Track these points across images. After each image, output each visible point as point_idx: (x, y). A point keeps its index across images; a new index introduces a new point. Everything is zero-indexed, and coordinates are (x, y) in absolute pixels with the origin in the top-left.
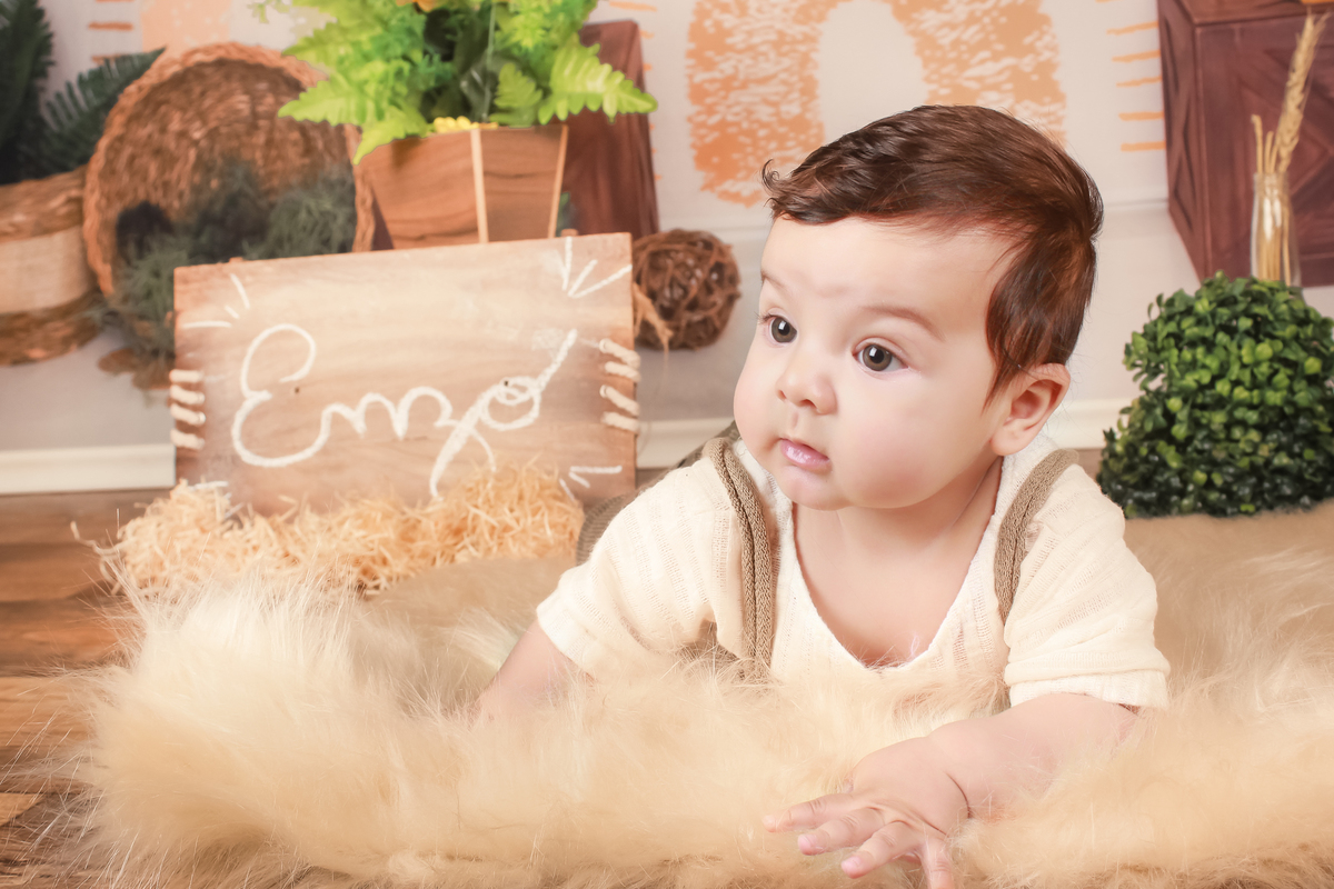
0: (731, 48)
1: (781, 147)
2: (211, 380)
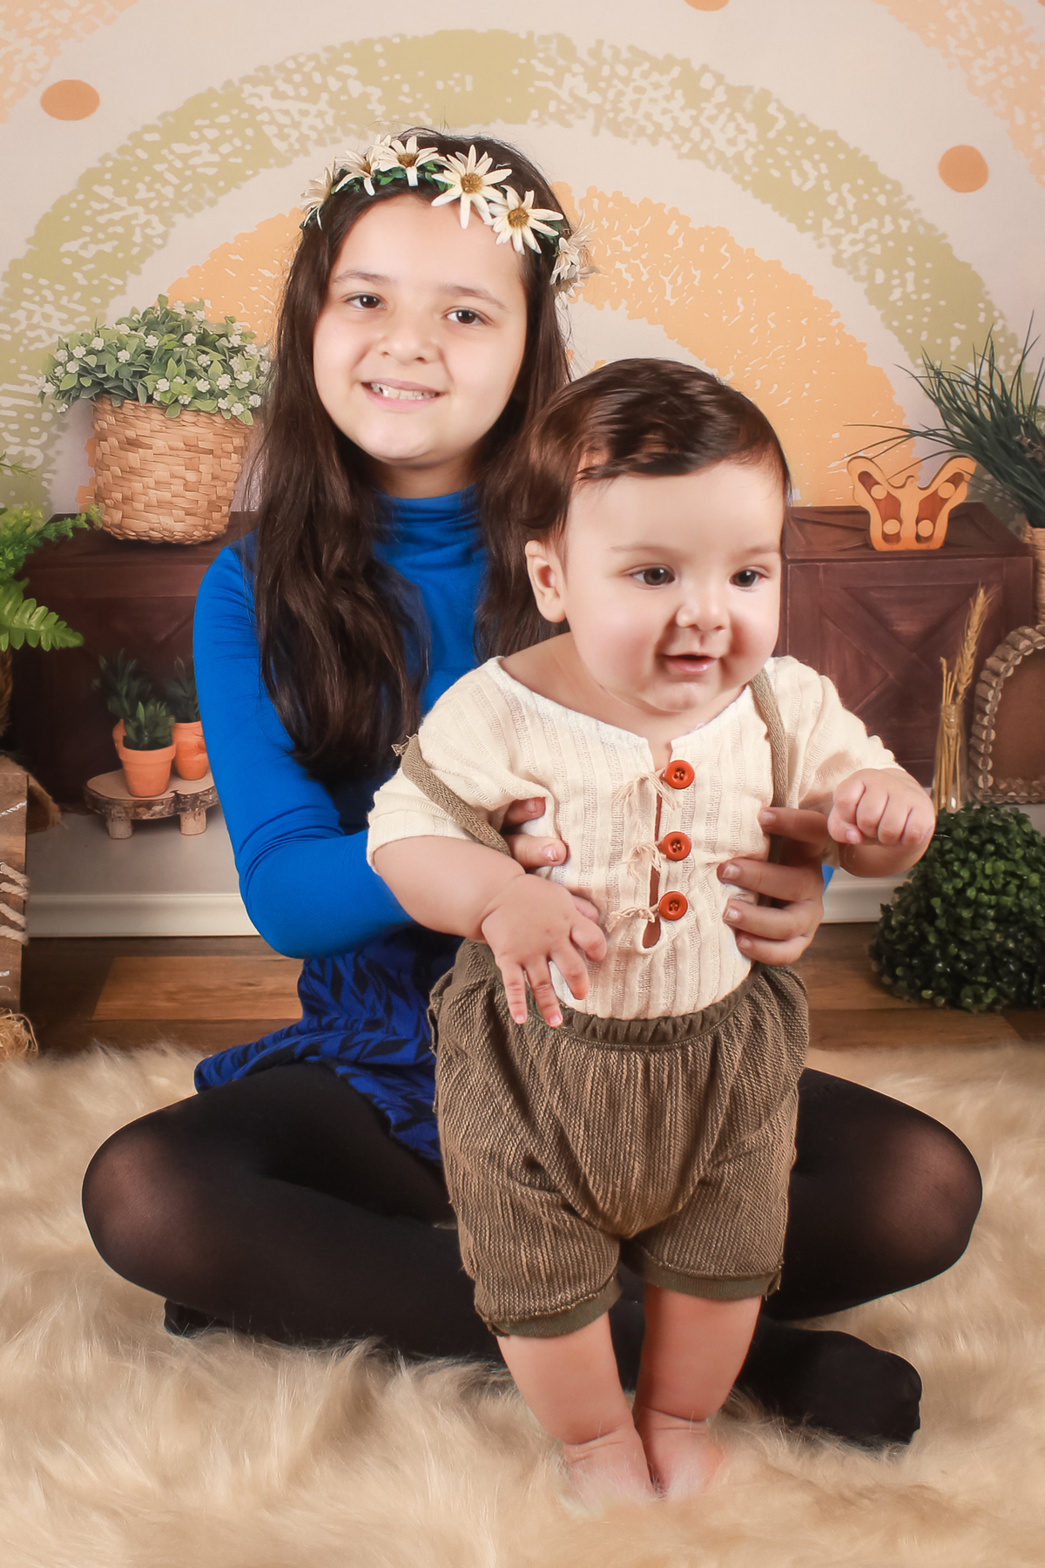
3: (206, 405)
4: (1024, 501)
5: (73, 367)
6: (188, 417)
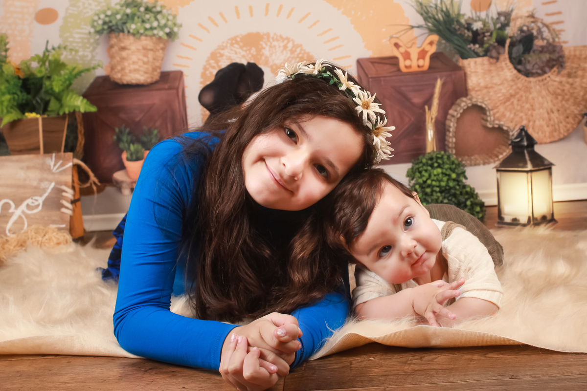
3: (149, 33)
4: (458, 50)
5: (100, 22)
6: (143, 38)
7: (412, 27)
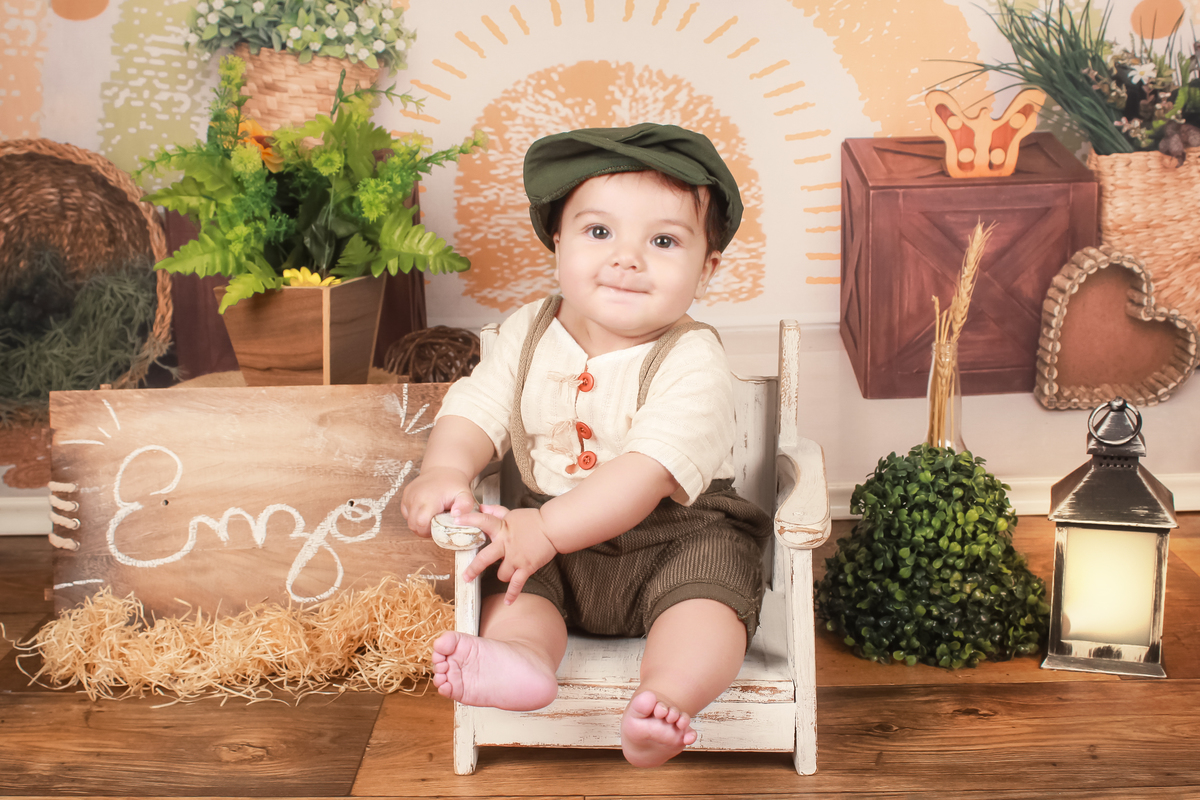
0: (495, 178)
1: (533, 263)
2: (86, 490)
3: (335, 51)
4: (1090, 130)
5: (214, 19)
6: (319, 62)
7: (985, 68)
